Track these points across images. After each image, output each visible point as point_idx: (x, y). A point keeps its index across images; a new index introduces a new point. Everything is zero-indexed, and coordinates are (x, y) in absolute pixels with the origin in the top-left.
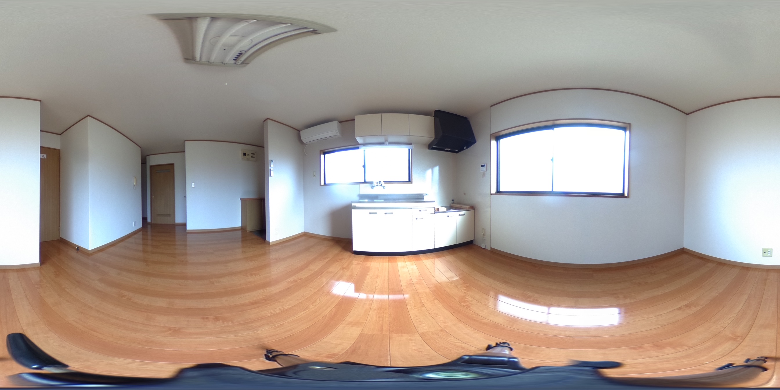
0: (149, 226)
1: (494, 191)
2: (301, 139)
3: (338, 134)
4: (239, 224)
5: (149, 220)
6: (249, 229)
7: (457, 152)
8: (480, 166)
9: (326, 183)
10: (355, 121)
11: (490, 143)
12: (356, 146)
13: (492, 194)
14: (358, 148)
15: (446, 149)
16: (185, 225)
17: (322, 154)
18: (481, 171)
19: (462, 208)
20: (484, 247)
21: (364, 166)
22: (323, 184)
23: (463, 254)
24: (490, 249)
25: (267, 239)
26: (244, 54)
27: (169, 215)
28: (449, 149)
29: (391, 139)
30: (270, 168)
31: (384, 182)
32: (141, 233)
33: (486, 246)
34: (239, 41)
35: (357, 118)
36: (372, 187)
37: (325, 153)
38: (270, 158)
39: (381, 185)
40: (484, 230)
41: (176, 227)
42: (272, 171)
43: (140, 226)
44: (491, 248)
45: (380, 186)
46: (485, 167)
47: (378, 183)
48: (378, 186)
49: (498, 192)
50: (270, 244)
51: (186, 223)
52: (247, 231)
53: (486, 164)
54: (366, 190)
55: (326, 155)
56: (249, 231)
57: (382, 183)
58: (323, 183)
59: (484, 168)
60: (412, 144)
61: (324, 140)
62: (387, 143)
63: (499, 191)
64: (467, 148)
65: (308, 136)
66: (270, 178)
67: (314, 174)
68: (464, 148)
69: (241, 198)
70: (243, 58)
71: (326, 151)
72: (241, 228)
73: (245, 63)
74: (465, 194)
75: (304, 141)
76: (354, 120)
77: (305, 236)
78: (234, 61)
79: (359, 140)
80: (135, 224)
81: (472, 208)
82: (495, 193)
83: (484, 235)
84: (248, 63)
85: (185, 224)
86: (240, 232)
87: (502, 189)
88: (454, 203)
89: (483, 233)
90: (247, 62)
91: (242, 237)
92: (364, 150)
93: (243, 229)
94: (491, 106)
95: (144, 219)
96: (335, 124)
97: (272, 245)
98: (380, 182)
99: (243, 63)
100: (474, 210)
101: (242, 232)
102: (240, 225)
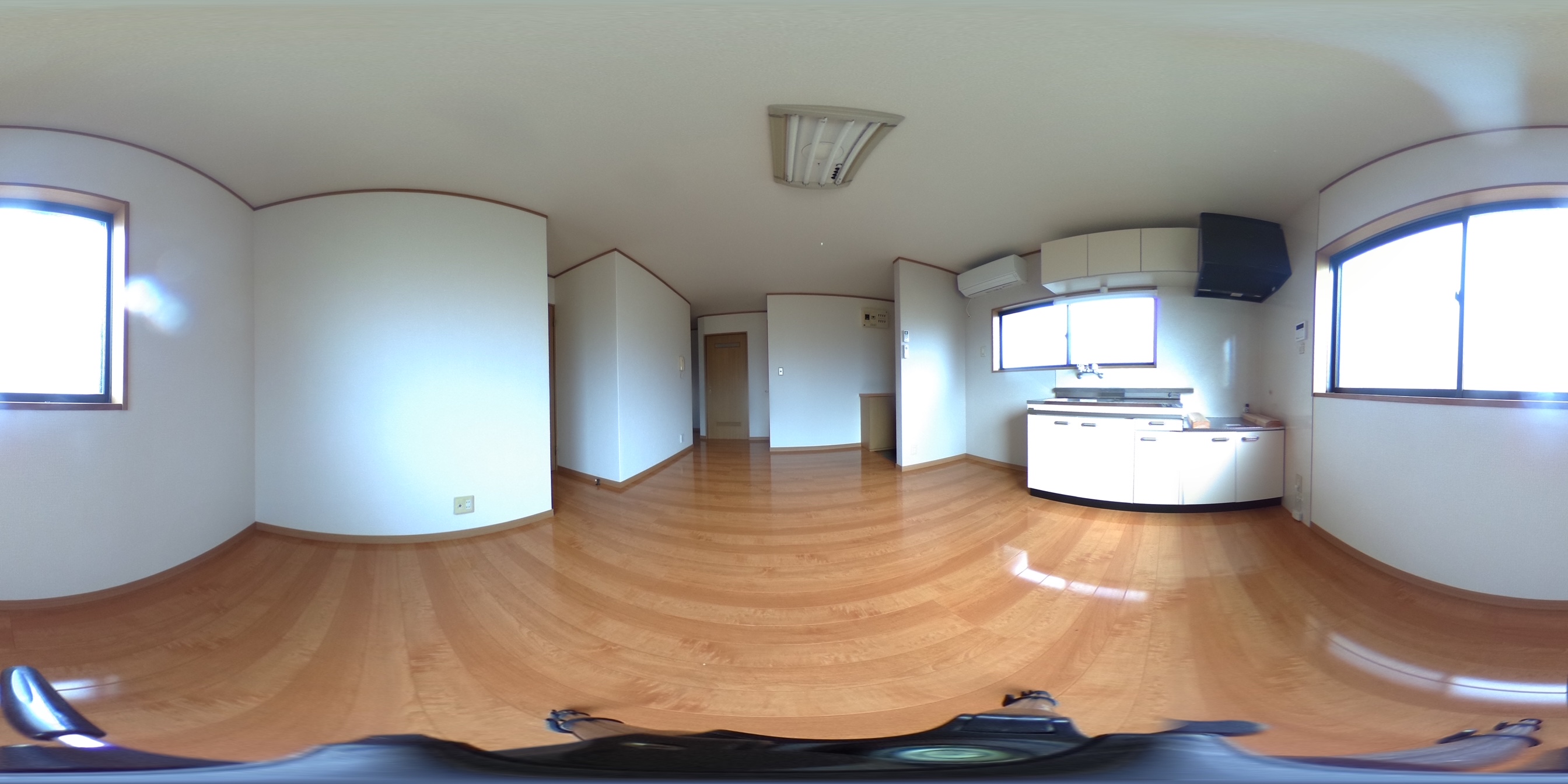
0: (703, 444)
1: (1321, 384)
2: (959, 290)
3: (1019, 279)
4: (856, 438)
5: (703, 433)
6: (873, 446)
7: (1260, 300)
8: (1296, 328)
9: (1004, 367)
10: (1040, 254)
11: (1314, 272)
12: (1047, 300)
13: (1315, 395)
14: (1051, 303)
15: (1233, 294)
16: (767, 441)
17: (996, 316)
18: (1297, 338)
19: (1257, 423)
20: (1297, 518)
21: (1067, 336)
22: (997, 370)
23: (1240, 528)
24: (1308, 524)
25: (898, 463)
26: (842, 168)
27: (738, 424)
28: (1240, 295)
29: (1113, 282)
30: (902, 344)
31: (1099, 365)
32: (692, 454)
33: (1302, 516)
34: (831, 150)
35: (1045, 248)
36: (1079, 375)
37: (1001, 314)
38: (903, 328)
39: (1093, 372)
40: (1300, 479)
41: (751, 445)
42: (906, 348)
43: (690, 442)
44: (1312, 523)
45: (1090, 372)
46: (1304, 329)
47: (1088, 367)
48: (1086, 372)
49: (1335, 390)
50: (903, 471)
51: (769, 438)
52: (871, 451)
53: (1307, 322)
54: (1067, 380)
55: (1004, 317)
56: (873, 450)
57: (1095, 367)
58: (996, 367)
59: (1302, 331)
60: (1158, 288)
61: (998, 290)
62: (1105, 289)
63: (1336, 386)
64: (1276, 290)
65: (972, 283)
66: (903, 360)
67: (983, 352)
68: (1271, 289)
69: (861, 393)
70: (842, 175)
71: (1005, 309)
72: (860, 446)
73: (846, 181)
74: (1271, 392)
75: (966, 293)
76: (1039, 251)
77: (967, 460)
78: (833, 180)
79: (1053, 287)
80: (683, 441)
81: (1278, 424)
82: (1325, 392)
83: (1299, 489)
84: (851, 181)
85: (767, 439)
86: (859, 453)
87: (1343, 384)
88: (1249, 412)
89: (1296, 486)
90: (847, 179)
91: (862, 459)
92: (1068, 306)
93: (864, 447)
94: (1321, 191)
95: (696, 431)
96: (1012, 259)
97: (905, 472)
98: (1090, 365)
99: (843, 182)
100: (1284, 429)
101: (862, 451)
102: (859, 441)
